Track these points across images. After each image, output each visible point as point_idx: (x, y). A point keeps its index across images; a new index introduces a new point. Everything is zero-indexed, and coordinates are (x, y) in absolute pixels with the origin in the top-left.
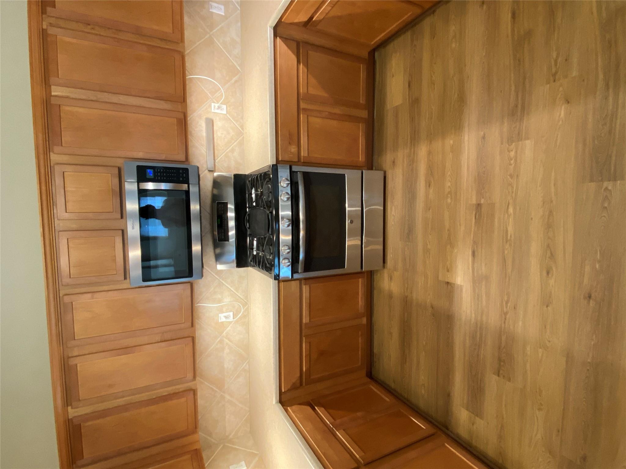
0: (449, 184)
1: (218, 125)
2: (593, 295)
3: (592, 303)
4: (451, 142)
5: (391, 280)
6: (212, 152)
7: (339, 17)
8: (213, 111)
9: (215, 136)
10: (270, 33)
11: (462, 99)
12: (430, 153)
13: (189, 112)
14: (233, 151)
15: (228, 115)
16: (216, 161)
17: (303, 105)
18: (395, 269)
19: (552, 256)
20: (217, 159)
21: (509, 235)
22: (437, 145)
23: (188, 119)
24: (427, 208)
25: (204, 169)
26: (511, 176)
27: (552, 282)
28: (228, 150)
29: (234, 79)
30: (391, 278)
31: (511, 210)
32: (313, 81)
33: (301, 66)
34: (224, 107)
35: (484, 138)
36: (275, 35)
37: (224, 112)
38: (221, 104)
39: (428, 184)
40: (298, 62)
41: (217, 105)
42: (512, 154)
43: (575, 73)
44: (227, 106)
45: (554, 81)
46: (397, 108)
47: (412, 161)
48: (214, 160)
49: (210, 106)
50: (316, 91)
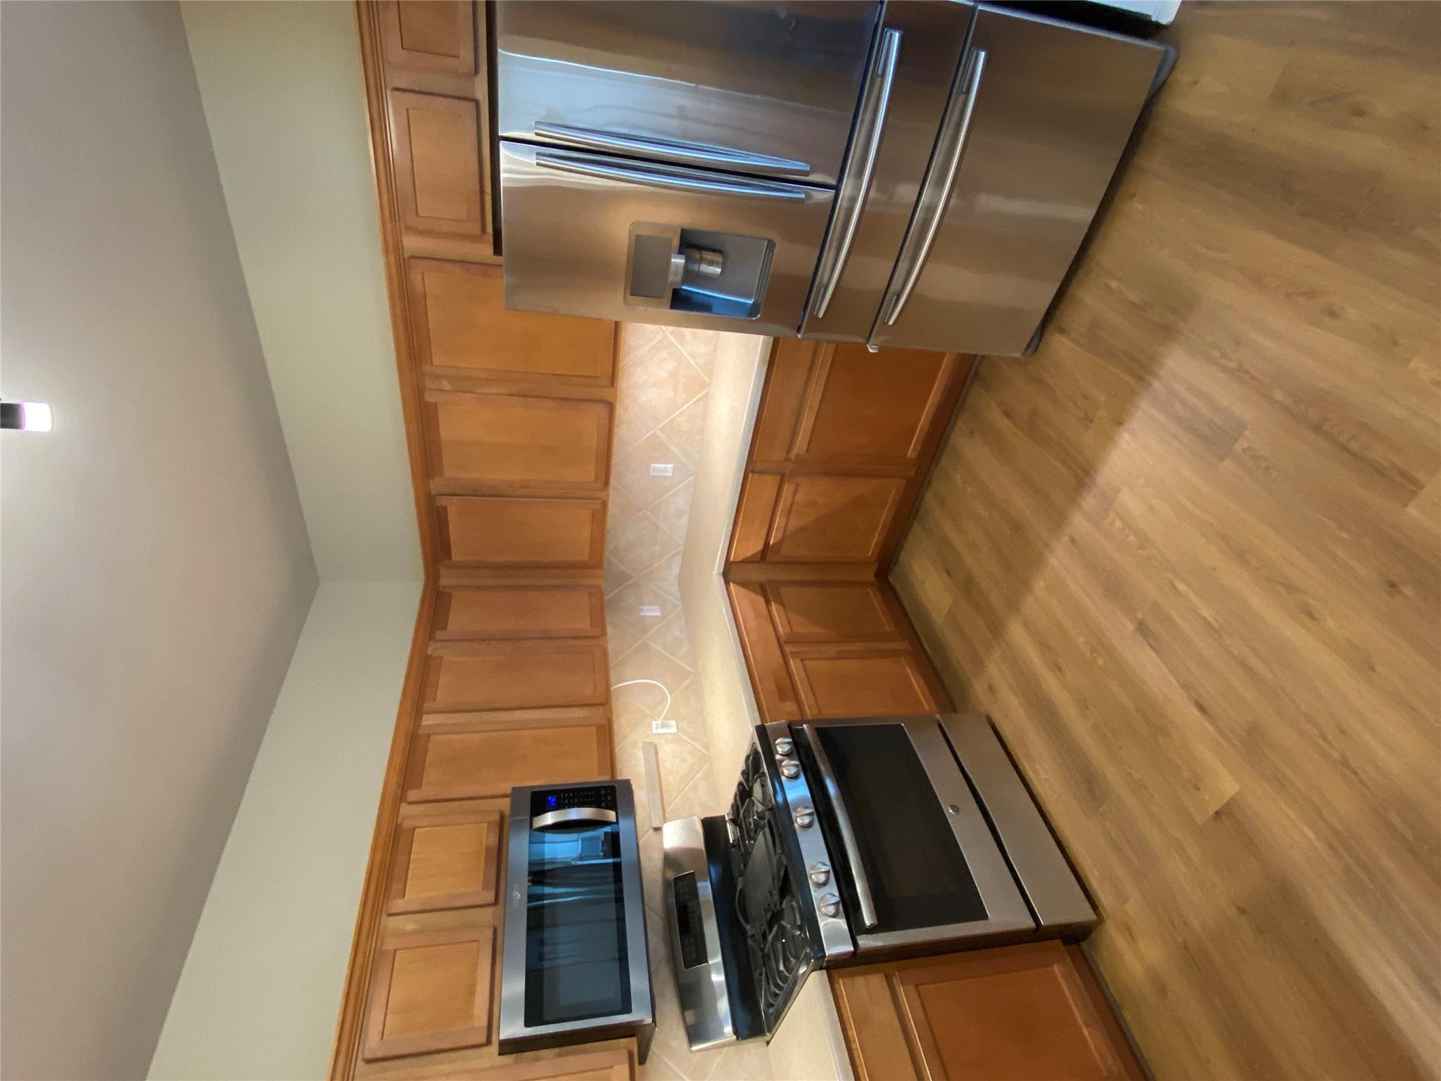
0: (1082, 639)
1: (666, 751)
2: (1394, 579)
3: (1407, 590)
4: (1042, 584)
5: (1133, 938)
6: (658, 794)
7: (803, 529)
8: (655, 731)
9: (661, 769)
10: (717, 582)
11: (1018, 527)
12: (1026, 625)
13: (615, 717)
14: (695, 788)
15: (680, 734)
16: (667, 811)
17: (788, 649)
18: (1123, 899)
19: (1290, 587)
20: (667, 808)
21: (1214, 623)
22: (1029, 605)
23: (616, 750)
24: (1083, 706)
25: (647, 828)
26: (1141, 547)
27: (1331, 624)
28: (687, 788)
29: (685, 684)
30: (1129, 933)
31: (1182, 587)
32: (794, 618)
33: (774, 606)
34: (673, 723)
35: (1073, 541)
36: (727, 583)
37: (674, 730)
38: (666, 718)
39: (1057, 669)
40: (768, 602)
41: (659, 722)
42: (1118, 524)
43: (1102, 399)
44: (677, 721)
45: (1091, 421)
46: (951, 614)
47: (1015, 662)
48: (664, 810)
49: (650, 726)
50: (803, 627)
